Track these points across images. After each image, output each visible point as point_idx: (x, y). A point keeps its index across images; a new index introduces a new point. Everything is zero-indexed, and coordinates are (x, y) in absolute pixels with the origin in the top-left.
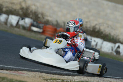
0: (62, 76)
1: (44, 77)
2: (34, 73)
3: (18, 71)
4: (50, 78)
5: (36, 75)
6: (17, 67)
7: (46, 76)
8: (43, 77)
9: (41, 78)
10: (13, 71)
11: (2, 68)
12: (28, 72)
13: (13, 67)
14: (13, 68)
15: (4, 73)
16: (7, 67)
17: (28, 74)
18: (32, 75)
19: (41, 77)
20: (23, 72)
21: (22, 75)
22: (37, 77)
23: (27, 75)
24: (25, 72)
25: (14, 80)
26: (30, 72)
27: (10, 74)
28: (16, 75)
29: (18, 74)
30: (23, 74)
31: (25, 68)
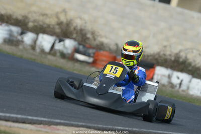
3: (50, 125)
6: (49, 120)
10: (42, 126)
11: (23, 121)
12: (66, 128)
13: (42, 119)
14: (41, 121)
15: (26, 129)
16: (32, 120)
17: (67, 131)
20: (58, 127)
21: (57, 132)
23: (65, 132)
24: (61, 127)
27: (37, 131)
28: (47, 132)
29: (49, 131)
30: (58, 130)
31: (62, 121)
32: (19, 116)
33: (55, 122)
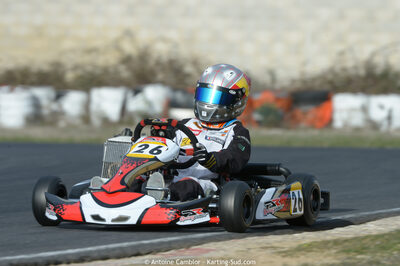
0: (328, 231)
1: (276, 245)
2: (242, 241)
3: (189, 246)
4: (295, 245)
5: (250, 246)
7: (280, 242)
9: (268, 251)
10: (172, 252)
12: (220, 244)
14: (170, 242)
16: (152, 244)
17: (225, 250)
18: (236, 248)
19: (266, 248)
20: (205, 246)
21: (206, 255)
22: (252, 251)
23: (222, 252)
24: (212, 245)
26: (227, 242)
30: (208, 251)
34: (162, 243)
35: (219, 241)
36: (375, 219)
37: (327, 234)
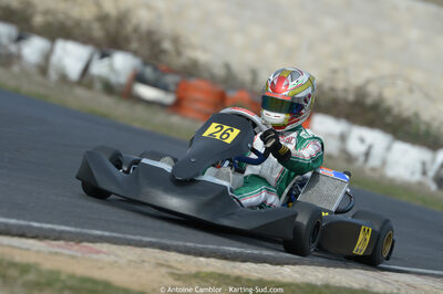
0: (238, 264)
1: (174, 264)
2: (139, 251)
3: (81, 241)
4: (194, 270)
5: (146, 258)
6: (79, 230)
7: (181, 262)
8: (169, 267)
9: (163, 270)
10: (61, 243)
11: (21, 233)
12: (114, 248)
13: (64, 228)
14: (61, 232)
15: (28, 249)
16: (41, 229)
17: (116, 256)
18: (130, 257)
19: (162, 265)
20: (98, 246)
21: (95, 256)
22: (146, 264)
23: (113, 257)
24: (105, 247)
25: (63, 277)
26: (123, 248)
27: (51, 253)
28: (73, 257)
29: (79, 254)
30: (98, 252)
31: (107, 234)
32: (13, 221)
33: (90, 235)
34: (53, 230)
35: (115, 243)
36: (294, 264)
37: (235, 267)
